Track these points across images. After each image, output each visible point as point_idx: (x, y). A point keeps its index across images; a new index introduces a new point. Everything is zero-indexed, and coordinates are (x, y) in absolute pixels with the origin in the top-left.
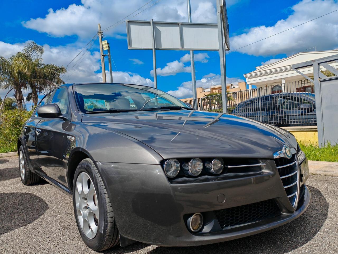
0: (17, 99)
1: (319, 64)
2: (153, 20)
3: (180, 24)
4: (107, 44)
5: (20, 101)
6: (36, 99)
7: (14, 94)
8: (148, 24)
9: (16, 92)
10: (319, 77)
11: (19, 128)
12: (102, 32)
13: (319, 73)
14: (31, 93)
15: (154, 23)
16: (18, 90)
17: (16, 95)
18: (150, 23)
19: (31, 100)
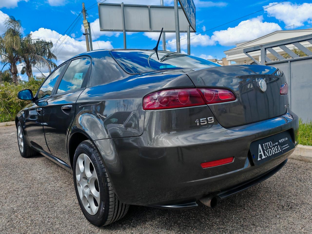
0: (12, 73)
1: (265, 49)
2: (123, 3)
3: (149, 7)
4: (87, 23)
5: (15, 74)
6: (30, 73)
7: (9, 68)
8: (119, 7)
9: (11, 67)
10: (266, 61)
11: (7, 101)
12: (86, 11)
13: (265, 57)
14: (25, 67)
15: (124, 6)
16: (13, 64)
17: (11, 68)
18: (121, 6)
19: (25, 74)
